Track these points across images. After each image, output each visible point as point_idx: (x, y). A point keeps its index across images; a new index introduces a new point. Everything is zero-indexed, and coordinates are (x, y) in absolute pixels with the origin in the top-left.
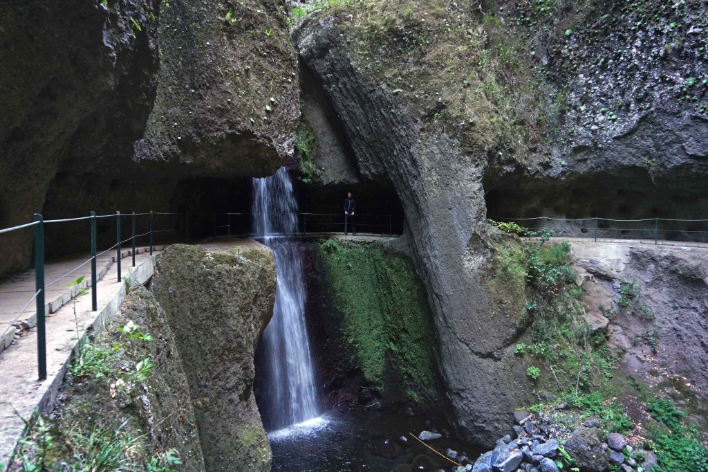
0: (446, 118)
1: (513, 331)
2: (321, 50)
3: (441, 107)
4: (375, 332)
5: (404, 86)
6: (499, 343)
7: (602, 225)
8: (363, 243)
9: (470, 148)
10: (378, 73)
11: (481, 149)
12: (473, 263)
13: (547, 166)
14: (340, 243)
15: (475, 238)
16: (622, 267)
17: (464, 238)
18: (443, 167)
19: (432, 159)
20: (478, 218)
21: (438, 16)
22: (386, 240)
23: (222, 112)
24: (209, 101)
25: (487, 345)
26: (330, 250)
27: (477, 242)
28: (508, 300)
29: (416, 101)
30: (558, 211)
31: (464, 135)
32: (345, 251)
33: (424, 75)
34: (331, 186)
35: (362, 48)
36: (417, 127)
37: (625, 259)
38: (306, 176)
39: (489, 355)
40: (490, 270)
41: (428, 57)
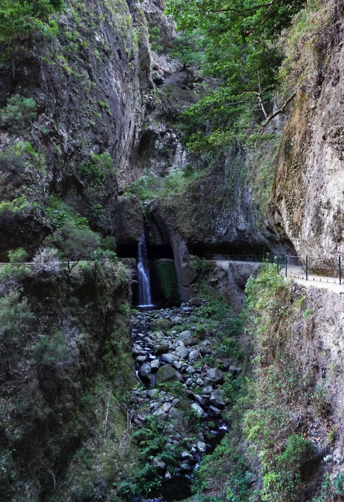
0: (179, 230)
1: (192, 281)
2: (155, 210)
3: (178, 228)
4: (169, 286)
5: (171, 222)
6: (188, 283)
7: (231, 257)
8: (167, 261)
9: (183, 238)
10: (166, 219)
11: (186, 238)
12: (184, 265)
13: (210, 241)
14: (161, 261)
15: (184, 259)
16: (228, 268)
17: (182, 258)
18: (178, 242)
19: (176, 240)
20: (185, 254)
21: (180, 204)
22: (169, 260)
23: (126, 234)
24: (124, 233)
25: (186, 284)
26: (158, 263)
27: (185, 260)
28: (191, 274)
29: (173, 226)
30: (219, 253)
31: (182, 235)
32: (162, 263)
33: (175, 220)
34: (158, 245)
35: (164, 211)
36: (173, 232)
37: (228, 265)
38: (152, 243)
39: (186, 286)
40: (187, 267)
41: (177, 215)
